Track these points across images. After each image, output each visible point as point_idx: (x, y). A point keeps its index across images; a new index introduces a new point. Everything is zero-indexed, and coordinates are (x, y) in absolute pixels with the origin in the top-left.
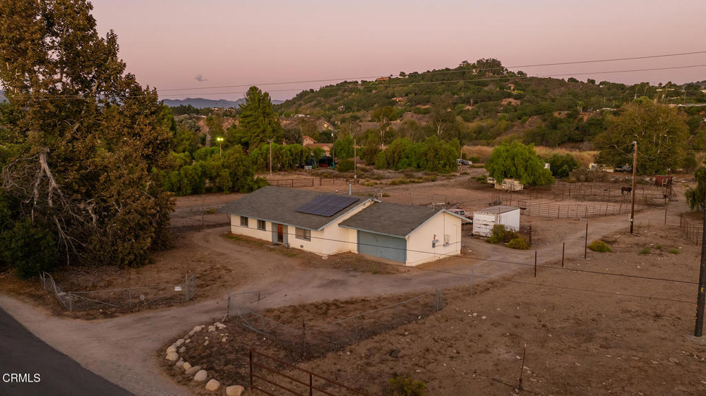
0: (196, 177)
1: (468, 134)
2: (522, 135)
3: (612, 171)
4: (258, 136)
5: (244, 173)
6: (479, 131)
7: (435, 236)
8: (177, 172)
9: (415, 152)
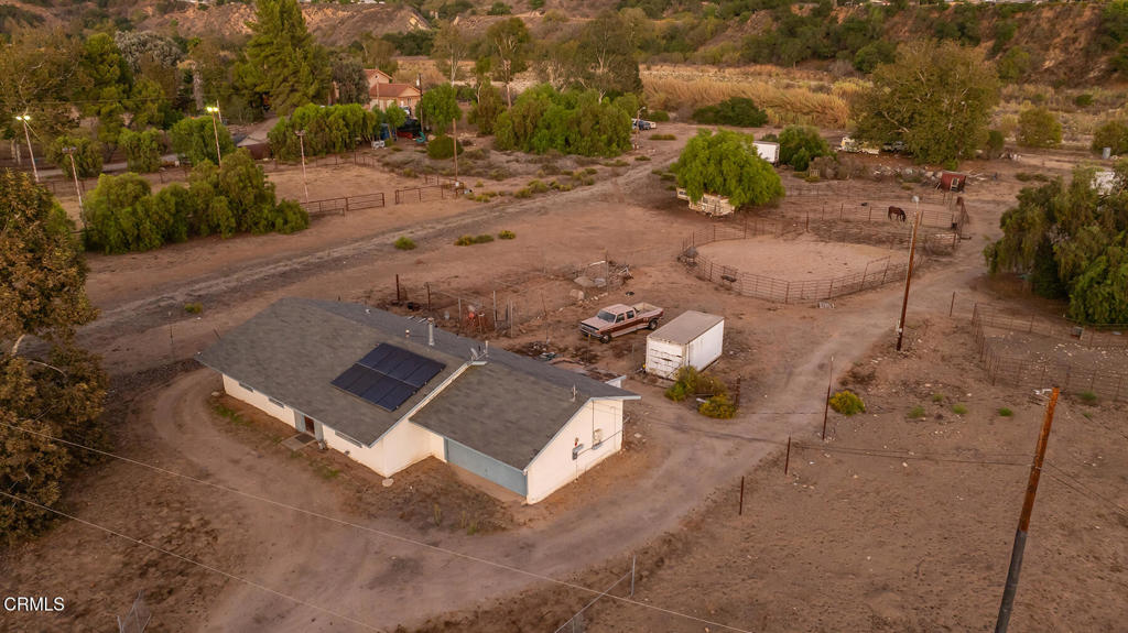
0: (167, 216)
1: (654, 41)
2: (739, 44)
3: (876, 152)
4: (285, 80)
5: (255, 197)
6: (672, 35)
7: (577, 440)
8: (129, 209)
9: (561, 119)
